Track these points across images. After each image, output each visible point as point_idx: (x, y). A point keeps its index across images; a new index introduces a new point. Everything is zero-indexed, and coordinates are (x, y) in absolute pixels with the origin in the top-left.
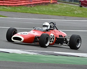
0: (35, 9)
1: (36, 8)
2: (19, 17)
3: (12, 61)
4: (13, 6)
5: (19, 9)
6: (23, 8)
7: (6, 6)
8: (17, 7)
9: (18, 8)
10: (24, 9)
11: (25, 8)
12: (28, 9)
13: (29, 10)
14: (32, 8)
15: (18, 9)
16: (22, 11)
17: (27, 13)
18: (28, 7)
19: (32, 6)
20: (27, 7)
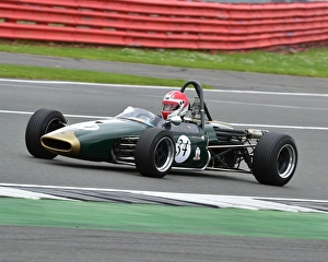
0: (302, 60)
1: (306, 58)
2: (252, 89)
3: (228, 233)
4: (231, 53)
5: (252, 62)
6: (264, 58)
7: (208, 51)
8: (243, 53)
9: (247, 57)
10: (268, 61)
11: (270, 59)
12: (281, 61)
13: (285, 64)
14: (292, 58)
15: (248, 61)
16: (259, 68)
17: (276, 73)
18: (281, 55)
19: (294, 51)
20: (277, 55)
